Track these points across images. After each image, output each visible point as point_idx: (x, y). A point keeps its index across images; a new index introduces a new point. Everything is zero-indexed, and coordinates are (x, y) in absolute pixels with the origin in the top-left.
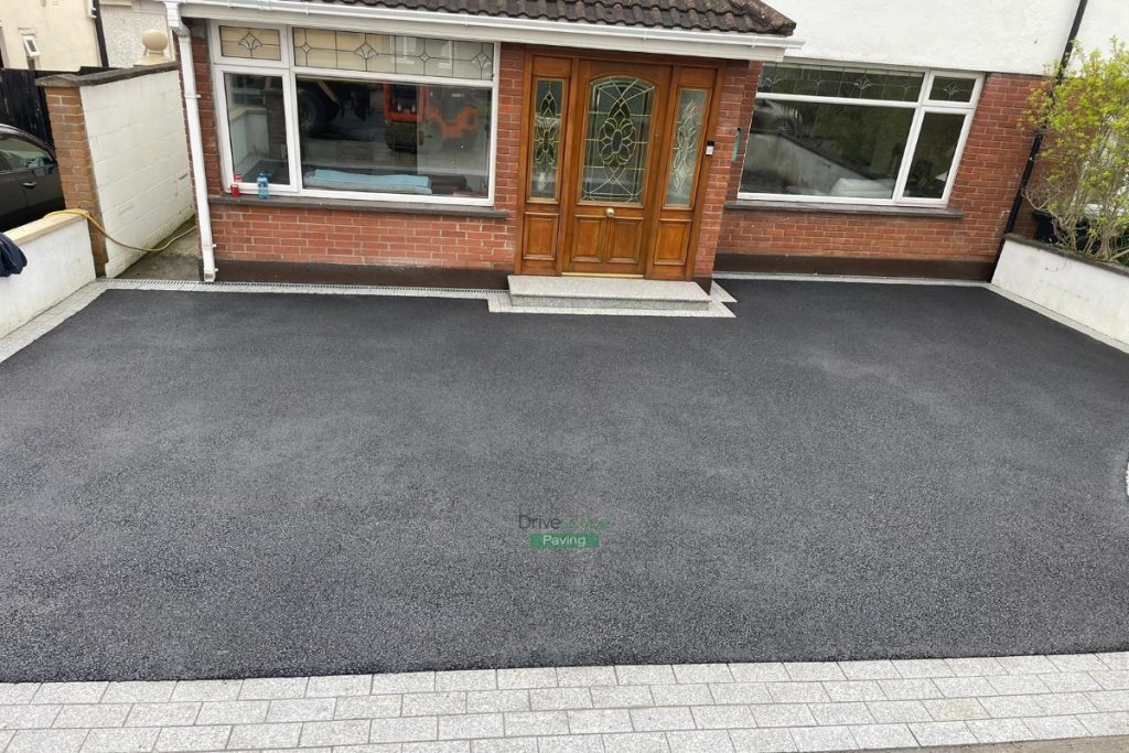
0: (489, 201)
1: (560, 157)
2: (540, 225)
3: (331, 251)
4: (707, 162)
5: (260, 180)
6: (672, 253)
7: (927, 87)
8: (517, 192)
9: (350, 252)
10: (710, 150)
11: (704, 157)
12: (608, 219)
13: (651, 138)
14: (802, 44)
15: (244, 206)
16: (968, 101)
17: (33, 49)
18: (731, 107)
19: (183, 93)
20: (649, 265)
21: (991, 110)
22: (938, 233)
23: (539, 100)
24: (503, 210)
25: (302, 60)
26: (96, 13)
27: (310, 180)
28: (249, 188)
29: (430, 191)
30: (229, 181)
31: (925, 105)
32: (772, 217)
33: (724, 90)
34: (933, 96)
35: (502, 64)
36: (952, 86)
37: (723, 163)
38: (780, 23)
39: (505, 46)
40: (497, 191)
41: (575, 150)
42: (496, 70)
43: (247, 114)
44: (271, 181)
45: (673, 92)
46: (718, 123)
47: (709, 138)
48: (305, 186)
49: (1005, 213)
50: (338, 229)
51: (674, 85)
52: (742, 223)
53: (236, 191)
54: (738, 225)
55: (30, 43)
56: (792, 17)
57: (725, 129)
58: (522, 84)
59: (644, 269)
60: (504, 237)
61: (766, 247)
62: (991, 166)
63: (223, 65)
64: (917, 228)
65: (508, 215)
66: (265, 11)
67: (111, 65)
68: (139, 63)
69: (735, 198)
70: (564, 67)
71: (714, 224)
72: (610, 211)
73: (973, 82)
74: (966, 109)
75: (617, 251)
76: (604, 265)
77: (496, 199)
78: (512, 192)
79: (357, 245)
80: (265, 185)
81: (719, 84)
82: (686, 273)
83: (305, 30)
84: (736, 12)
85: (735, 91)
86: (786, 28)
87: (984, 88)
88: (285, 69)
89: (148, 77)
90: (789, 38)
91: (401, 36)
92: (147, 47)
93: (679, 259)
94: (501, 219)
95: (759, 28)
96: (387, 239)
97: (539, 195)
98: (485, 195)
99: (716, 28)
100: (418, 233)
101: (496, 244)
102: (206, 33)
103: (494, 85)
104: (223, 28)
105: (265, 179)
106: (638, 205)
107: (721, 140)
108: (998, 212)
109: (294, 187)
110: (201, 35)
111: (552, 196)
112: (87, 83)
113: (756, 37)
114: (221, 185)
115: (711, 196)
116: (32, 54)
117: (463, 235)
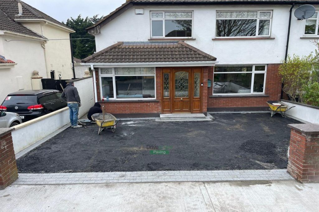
0: (155, 99)
1: (170, 88)
2: (166, 103)
3: (122, 111)
4: (202, 87)
5: (107, 97)
6: (197, 107)
7: (254, 68)
8: (161, 96)
9: (126, 111)
10: (202, 85)
11: (201, 86)
12: (181, 101)
13: (189, 83)
14: (218, 62)
15: (105, 103)
16: (265, 70)
17: (60, 76)
18: (206, 76)
19: (93, 81)
20: (192, 110)
21: (270, 72)
22: (264, 100)
23: (164, 77)
24: (158, 100)
25: (116, 73)
26: (73, 67)
27: (118, 96)
28: (105, 99)
29: (143, 97)
30: (102, 98)
31: (254, 72)
32: (222, 99)
33: (203, 72)
34: (256, 70)
35: (156, 71)
36: (260, 67)
37: (206, 87)
38: (213, 58)
39: (157, 68)
40: (157, 96)
41: (173, 86)
42: (155, 72)
43: (105, 86)
44: (109, 98)
45: (193, 74)
46: (203, 79)
47: (202, 82)
48: (117, 98)
49: (279, 95)
50: (124, 106)
51: (193, 72)
52: (215, 101)
53: (103, 100)
54: (213, 101)
55: (60, 74)
56: (216, 57)
57: (205, 80)
58: (160, 75)
59: (191, 111)
60: (159, 106)
61: (221, 106)
62: (273, 84)
63: (101, 76)
64: (258, 99)
65: (159, 101)
66: (109, 65)
67: (76, 78)
68: (84, 77)
69: (212, 95)
70: (169, 71)
71: (206, 100)
72: (181, 99)
73: (265, 66)
74: (265, 72)
75: (184, 107)
76: (181, 111)
77: (157, 98)
78: (160, 96)
79: (128, 109)
80: (108, 98)
81: (202, 71)
82: (201, 112)
83: (117, 68)
84: (204, 57)
85: (206, 72)
86: (215, 59)
87: (268, 67)
88: (113, 75)
89: (86, 79)
90: (216, 61)
91: (136, 68)
92: (85, 74)
93: (199, 108)
94: (158, 102)
95: (209, 60)
96: (134, 108)
97: (166, 96)
98: (154, 97)
99: (199, 61)
100: (140, 106)
101: (157, 107)
102: (98, 70)
103: (155, 75)
104: (101, 69)
105: (108, 97)
106: (188, 97)
107: (205, 82)
108: (278, 94)
109: (115, 98)
110: (97, 70)
111: (169, 96)
112: (75, 81)
113: (208, 61)
114: (100, 99)
115: (204, 94)
116: (60, 77)
117: (150, 106)
